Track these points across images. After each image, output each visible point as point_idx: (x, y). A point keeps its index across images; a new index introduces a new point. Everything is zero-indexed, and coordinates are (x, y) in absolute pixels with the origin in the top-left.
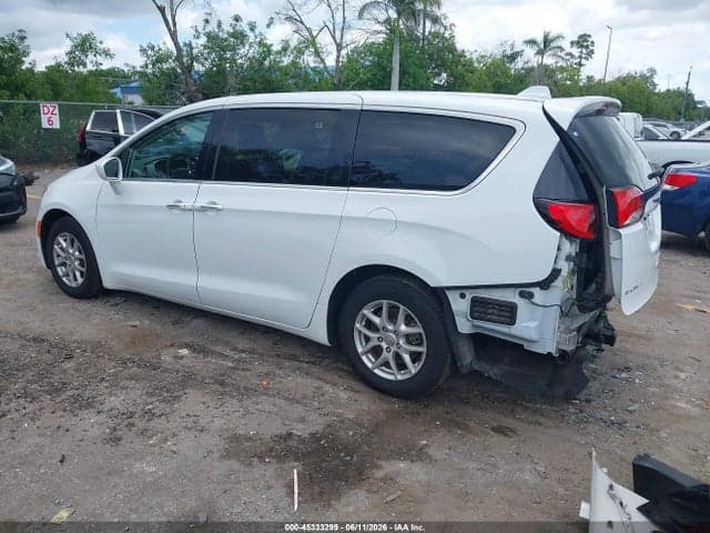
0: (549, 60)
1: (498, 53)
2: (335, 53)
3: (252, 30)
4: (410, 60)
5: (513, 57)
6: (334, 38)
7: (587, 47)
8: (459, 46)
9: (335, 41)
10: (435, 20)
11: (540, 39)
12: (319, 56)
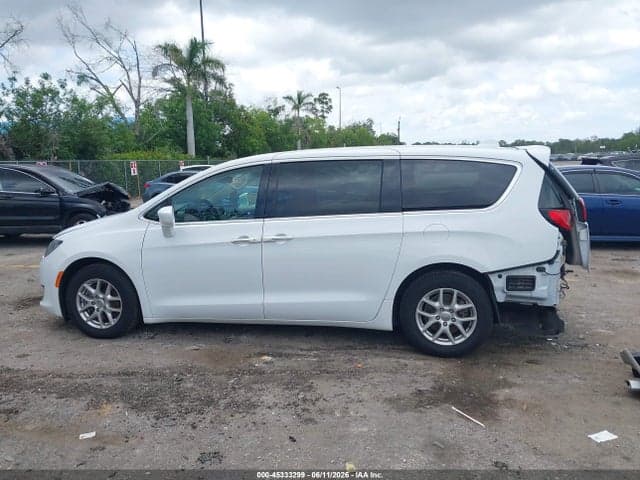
0: (303, 114)
1: (264, 107)
2: (134, 109)
3: (63, 87)
4: (202, 114)
5: (276, 112)
6: (131, 94)
7: (327, 103)
8: (239, 103)
9: (133, 98)
10: (221, 80)
11: (295, 96)
12: (120, 112)
